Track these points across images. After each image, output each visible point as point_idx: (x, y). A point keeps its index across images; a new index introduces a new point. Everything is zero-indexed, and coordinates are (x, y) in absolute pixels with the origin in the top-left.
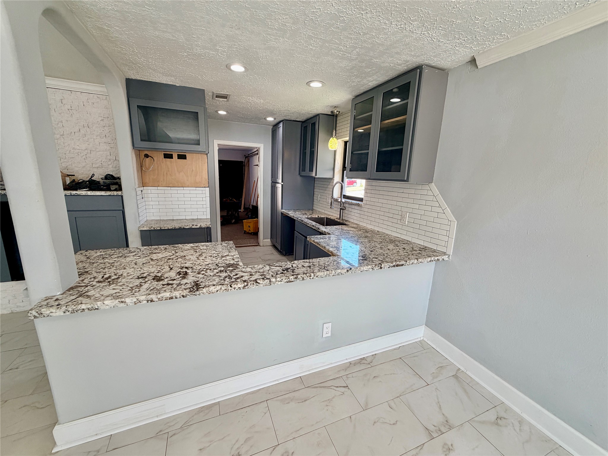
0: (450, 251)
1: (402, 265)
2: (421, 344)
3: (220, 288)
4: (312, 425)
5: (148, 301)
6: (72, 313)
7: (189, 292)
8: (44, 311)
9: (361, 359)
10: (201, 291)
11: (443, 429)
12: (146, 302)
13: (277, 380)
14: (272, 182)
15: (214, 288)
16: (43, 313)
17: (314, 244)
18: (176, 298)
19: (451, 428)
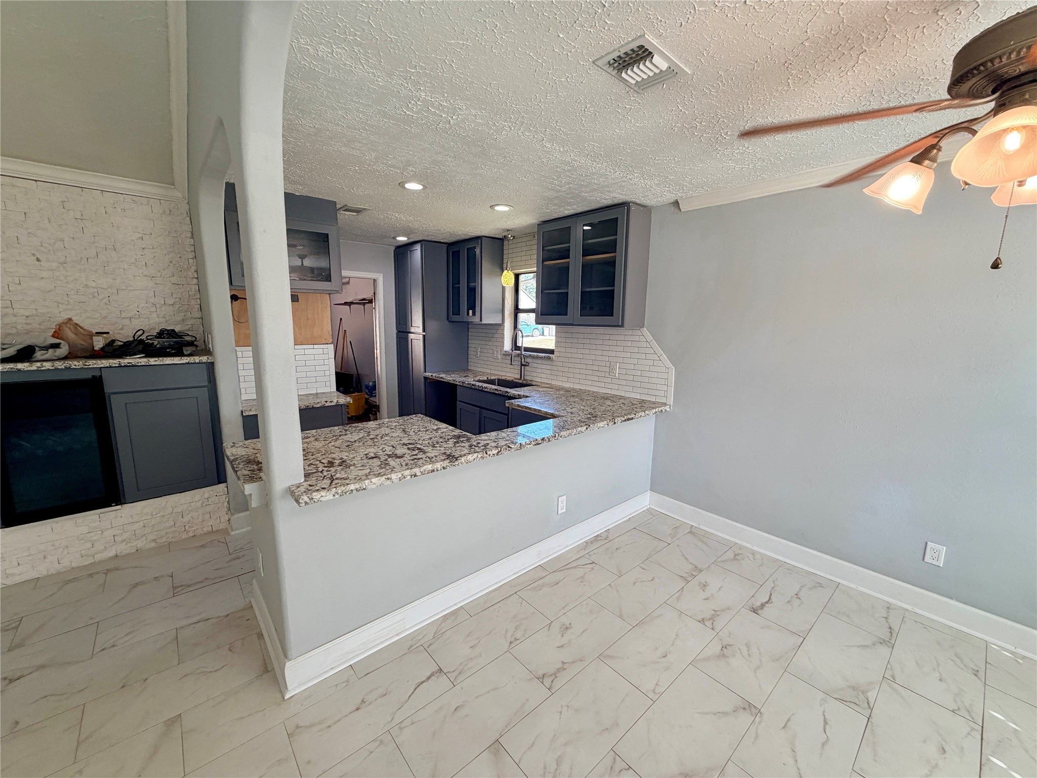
0: (671, 401)
1: (632, 419)
2: (649, 511)
3: (476, 456)
4: (576, 600)
5: (411, 476)
6: (341, 495)
7: (449, 462)
8: (315, 495)
9: (595, 536)
10: (460, 461)
11: (694, 573)
12: (409, 477)
13: (517, 573)
14: (398, 331)
15: (472, 456)
16: (314, 497)
18: (437, 470)
19: (701, 571)
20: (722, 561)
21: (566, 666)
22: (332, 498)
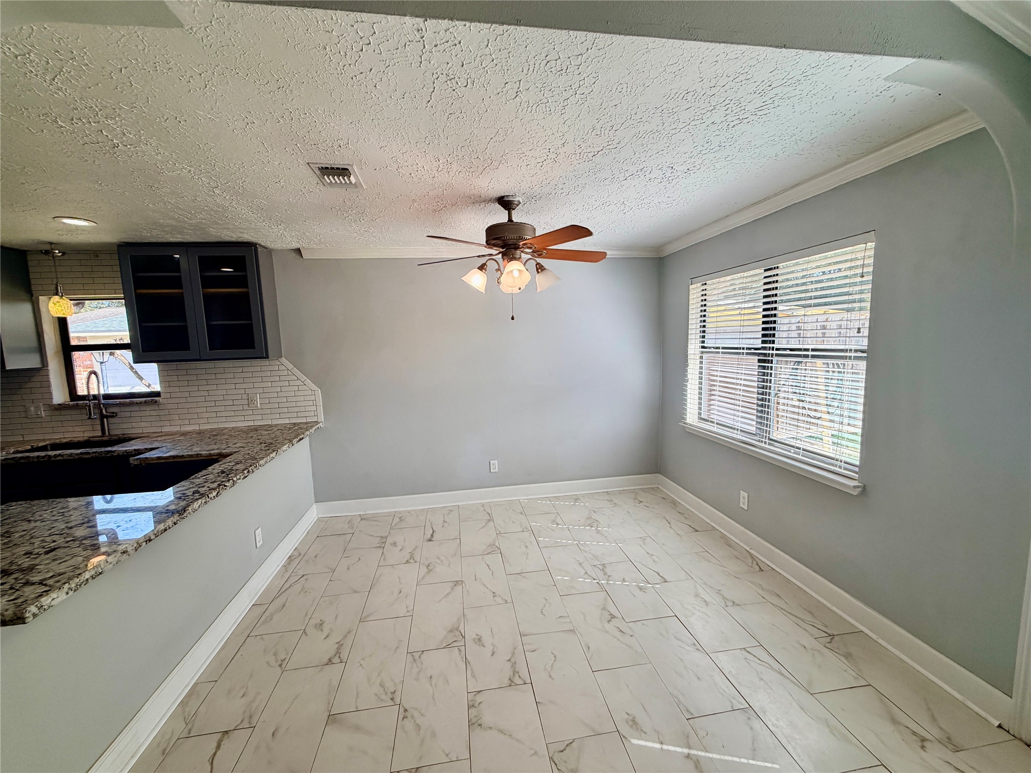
0: (321, 418)
1: (303, 438)
3: (200, 502)
5: (146, 541)
6: (75, 591)
7: (179, 516)
8: (45, 601)
9: (288, 558)
10: (188, 512)
12: (144, 543)
13: (236, 622)
15: (197, 504)
16: (43, 604)
17: (163, 461)
18: (170, 528)
20: (395, 525)
21: (341, 643)
22: (65, 597)
